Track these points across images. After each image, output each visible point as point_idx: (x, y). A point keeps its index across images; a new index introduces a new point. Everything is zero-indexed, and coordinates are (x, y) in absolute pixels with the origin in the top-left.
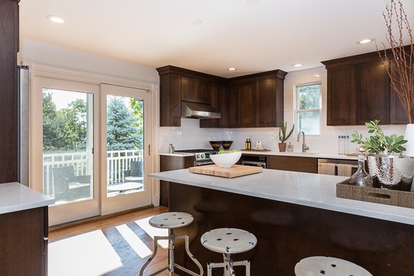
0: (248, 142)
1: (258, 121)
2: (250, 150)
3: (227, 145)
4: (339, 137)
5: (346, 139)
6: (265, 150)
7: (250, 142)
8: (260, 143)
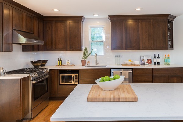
0: (60, 60)
1: (69, 47)
2: (61, 66)
3: (44, 63)
4: (115, 56)
5: (119, 57)
6: (72, 65)
7: (61, 60)
8: (69, 61)
